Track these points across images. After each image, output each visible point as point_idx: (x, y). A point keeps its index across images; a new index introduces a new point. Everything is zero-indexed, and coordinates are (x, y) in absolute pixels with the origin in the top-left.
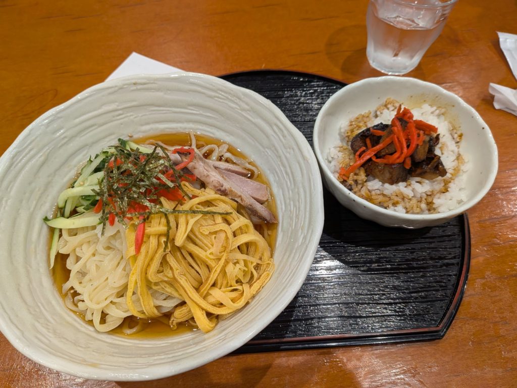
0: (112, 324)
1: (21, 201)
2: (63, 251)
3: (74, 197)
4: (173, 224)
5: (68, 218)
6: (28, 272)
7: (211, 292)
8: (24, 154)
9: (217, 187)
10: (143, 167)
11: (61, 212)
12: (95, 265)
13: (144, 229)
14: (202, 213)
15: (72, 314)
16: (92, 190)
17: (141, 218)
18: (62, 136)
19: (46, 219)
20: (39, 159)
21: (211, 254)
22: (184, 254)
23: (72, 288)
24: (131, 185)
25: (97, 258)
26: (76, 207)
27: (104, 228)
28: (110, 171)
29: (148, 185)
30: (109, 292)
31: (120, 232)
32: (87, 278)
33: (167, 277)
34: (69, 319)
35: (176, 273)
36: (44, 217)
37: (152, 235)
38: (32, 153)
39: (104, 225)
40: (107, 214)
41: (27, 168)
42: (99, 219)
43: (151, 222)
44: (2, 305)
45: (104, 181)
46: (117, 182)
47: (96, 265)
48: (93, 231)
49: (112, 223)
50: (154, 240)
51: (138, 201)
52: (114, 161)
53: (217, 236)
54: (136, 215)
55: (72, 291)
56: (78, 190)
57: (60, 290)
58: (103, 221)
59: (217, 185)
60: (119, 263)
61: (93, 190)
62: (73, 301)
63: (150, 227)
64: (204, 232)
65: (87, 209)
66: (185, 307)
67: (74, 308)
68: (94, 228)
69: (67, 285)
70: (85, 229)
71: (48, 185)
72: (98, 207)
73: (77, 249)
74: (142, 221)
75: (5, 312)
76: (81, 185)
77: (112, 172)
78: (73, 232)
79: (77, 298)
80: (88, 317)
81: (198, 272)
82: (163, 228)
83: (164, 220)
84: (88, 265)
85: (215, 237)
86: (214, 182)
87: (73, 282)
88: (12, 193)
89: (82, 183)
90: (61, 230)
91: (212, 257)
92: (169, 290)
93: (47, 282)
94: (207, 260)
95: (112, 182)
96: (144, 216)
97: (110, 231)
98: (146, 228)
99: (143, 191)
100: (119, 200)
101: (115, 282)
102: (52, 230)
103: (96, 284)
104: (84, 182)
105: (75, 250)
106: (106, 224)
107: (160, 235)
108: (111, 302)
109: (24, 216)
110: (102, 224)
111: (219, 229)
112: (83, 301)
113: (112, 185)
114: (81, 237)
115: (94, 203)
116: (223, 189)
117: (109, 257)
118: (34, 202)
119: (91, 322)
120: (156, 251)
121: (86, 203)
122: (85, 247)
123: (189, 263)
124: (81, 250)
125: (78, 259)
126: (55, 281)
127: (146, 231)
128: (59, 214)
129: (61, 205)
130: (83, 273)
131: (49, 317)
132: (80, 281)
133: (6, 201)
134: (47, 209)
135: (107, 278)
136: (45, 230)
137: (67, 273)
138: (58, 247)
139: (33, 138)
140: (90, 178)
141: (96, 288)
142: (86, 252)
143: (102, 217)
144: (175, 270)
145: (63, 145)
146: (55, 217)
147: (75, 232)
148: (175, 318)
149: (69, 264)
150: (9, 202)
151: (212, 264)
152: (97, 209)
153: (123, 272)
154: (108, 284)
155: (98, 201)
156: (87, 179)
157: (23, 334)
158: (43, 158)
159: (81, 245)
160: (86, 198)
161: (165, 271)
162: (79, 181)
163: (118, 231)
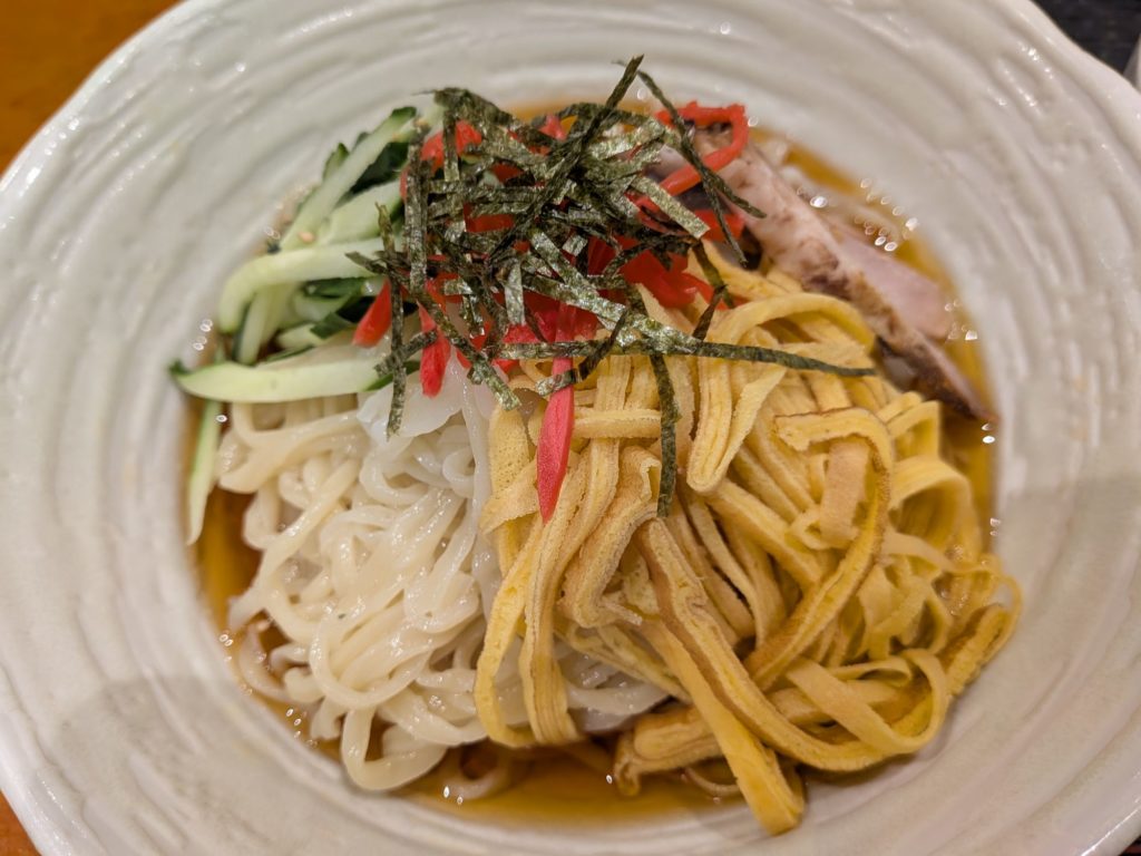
0: (407, 763)
1: (95, 300)
2: (234, 482)
3: (274, 289)
4: (683, 400)
5: (252, 364)
6: (111, 549)
7: (795, 677)
8: (111, 136)
9: (817, 267)
10: (577, 148)
11: (227, 346)
12: (350, 541)
13: (572, 417)
14: (786, 364)
15: (262, 710)
16: (348, 255)
17: (560, 368)
18: (237, 91)
19: (177, 369)
20: (157, 160)
21: (814, 529)
22: (698, 522)
23: (263, 615)
24: (528, 223)
25: (360, 515)
26: (279, 331)
27: (396, 405)
28: (430, 173)
29: (598, 227)
30: (402, 649)
31: (463, 423)
32: (321, 583)
33: (636, 609)
34: (250, 730)
35: (679, 598)
36: (171, 363)
37: (601, 440)
38: (139, 135)
39: (399, 391)
40: (414, 346)
41: (119, 188)
42: (378, 368)
43: (593, 387)
44: (9, 679)
45: (409, 210)
46: (460, 215)
47: (356, 540)
48: (345, 417)
49: (434, 384)
50: (606, 463)
51: (555, 294)
52: (445, 134)
53: (833, 458)
54: (540, 352)
55: (262, 626)
56: (294, 262)
57: (221, 617)
58: (390, 375)
59: (816, 260)
60: (446, 540)
61: (355, 257)
62: (267, 662)
63: (591, 406)
64: (790, 442)
65: (324, 331)
66: (685, 721)
67: (271, 690)
68: (351, 402)
69: (247, 604)
70: (314, 407)
71: (186, 254)
72: (373, 322)
73: (286, 481)
74: (565, 378)
75: (20, 707)
76: (305, 244)
77: (439, 175)
78: (271, 417)
79: (279, 653)
80: (324, 727)
81: (741, 596)
82: (641, 416)
83: (646, 383)
84: (326, 540)
85: (826, 464)
86: (807, 246)
87: (266, 593)
88: (66, 269)
89: (307, 236)
90: (226, 408)
91: (813, 542)
92: (628, 656)
93: (175, 586)
94: (791, 551)
95: (440, 213)
96: (571, 360)
97: (423, 414)
98: (579, 411)
99: (577, 252)
100: (469, 290)
101: (429, 615)
102: (196, 407)
103: (357, 612)
104: (314, 232)
105: (273, 481)
106: (408, 390)
107: (628, 443)
108: (414, 688)
109: (103, 352)
110: (390, 388)
111: (845, 433)
112: (303, 666)
113: (443, 228)
114: (298, 434)
115: (354, 311)
116: (836, 275)
117: (406, 515)
118: (140, 309)
119: (331, 749)
120: (610, 507)
121: (320, 310)
122: (312, 472)
123: (709, 557)
124: (300, 480)
125: (286, 515)
126: (203, 584)
127: (578, 422)
128: (220, 354)
129: (229, 320)
130: (304, 568)
131: (182, 726)
132: (293, 593)
133: (46, 295)
134: (182, 333)
135: (400, 596)
136: (174, 408)
137: (247, 562)
138: (217, 465)
139: (142, 85)
140: (338, 217)
141: (357, 628)
142: (316, 491)
143: (391, 361)
144: (674, 586)
145: (237, 121)
146: (208, 360)
147: (274, 416)
148: (638, 756)
149: (256, 528)
150: (54, 301)
151: (810, 569)
152: (366, 331)
153: (463, 576)
154: (403, 615)
155: (369, 300)
156: (327, 220)
157: (81, 806)
158: (170, 160)
159: (298, 463)
160: (320, 288)
161: (627, 585)
162: (300, 228)
163: (457, 420)
